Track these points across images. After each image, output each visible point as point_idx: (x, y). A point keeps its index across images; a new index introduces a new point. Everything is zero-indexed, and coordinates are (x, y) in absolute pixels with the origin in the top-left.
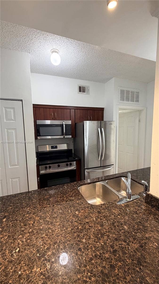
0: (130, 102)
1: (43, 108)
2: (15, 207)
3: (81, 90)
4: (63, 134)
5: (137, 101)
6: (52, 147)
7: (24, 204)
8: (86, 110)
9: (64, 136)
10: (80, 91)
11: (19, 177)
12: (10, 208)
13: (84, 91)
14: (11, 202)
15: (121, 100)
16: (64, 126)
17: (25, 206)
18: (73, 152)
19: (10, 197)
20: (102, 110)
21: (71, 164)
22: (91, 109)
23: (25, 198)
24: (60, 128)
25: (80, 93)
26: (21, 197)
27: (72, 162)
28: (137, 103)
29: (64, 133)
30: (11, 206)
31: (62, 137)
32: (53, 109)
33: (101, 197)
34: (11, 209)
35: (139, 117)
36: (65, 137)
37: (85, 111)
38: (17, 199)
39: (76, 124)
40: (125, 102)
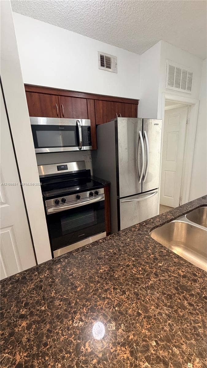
0: (180, 90)
1: (38, 93)
2: (36, 318)
3: (104, 63)
4: (78, 144)
5: (190, 88)
6: (59, 168)
7: (57, 303)
8: (112, 102)
9: (80, 147)
10: (102, 65)
11: (12, 226)
12: (24, 324)
13: (109, 67)
14: (19, 302)
15: (169, 84)
16: (80, 129)
17: (66, 310)
18: (92, 174)
19: (11, 284)
20: (135, 102)
21: (97, 193)
22: (120, 101)
23: (52, 282)
24: (73, 133)
25: (103, 68)
26: (41, 281)
27: (97, 190)
28: (189, 92)
29: (80, 142)
30: (23, 317)
31: (77, 149)
32: (57, 96)
33: (182, 246)
34: (29, 327)
35: (187, 118)
36: (81, 149)
37: (111, 104)
38: (34, 289)
39: (97, 126)
40: (174, 88)
